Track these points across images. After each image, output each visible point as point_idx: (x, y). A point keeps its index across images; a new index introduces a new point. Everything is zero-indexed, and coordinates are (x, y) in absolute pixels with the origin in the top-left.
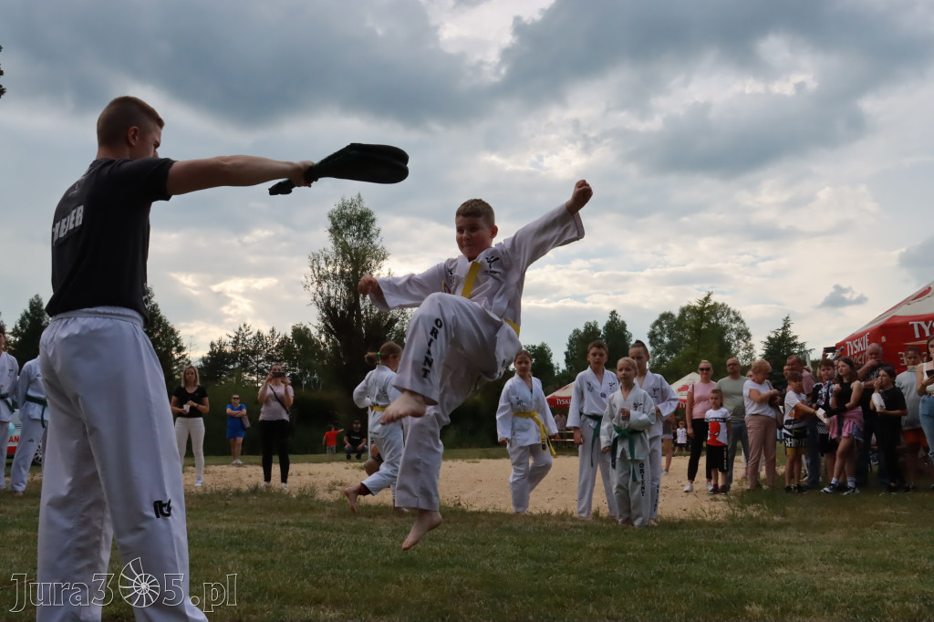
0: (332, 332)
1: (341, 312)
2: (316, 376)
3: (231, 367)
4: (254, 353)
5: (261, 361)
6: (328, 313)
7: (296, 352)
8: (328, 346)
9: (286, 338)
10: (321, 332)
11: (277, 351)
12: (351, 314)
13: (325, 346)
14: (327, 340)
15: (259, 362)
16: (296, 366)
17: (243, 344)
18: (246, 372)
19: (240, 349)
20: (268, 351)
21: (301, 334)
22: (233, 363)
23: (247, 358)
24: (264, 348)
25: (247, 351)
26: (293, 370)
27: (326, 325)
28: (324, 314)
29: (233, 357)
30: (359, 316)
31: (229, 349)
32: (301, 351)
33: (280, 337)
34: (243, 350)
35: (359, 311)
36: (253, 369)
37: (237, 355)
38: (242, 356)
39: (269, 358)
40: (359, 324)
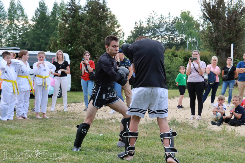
0: (207, 18)
1: (214, 6)
2: (194, 39)
3: (147, 35)
4: (159, 27)
5: (163, 31)
6: (205, 7)
7: (183, 26)
8: (205, 26)
9: (177, 18)
10: (201, 18)
11: (172, 25)
12: (219, 7)
13: (203, 26)
14: (204, 22)
15: (161, 32)
16: (183, 34)
17: (153, 22)
18: (155, 37)
19: (151, 24)
20: (167, 26)
21: (186, 16)
22: (148, 33)
23: (155, 30)
24: (165, 24)
25: (155, 26)
26: (181, 36)
27: (204, 14)
28: (202, 7)
29: (148, 30)
30: (224, 7)
31: (145, 25)
32: (186, 25)
33: (174, 17)
34: (153, 26)
35: (224, 4)
36: (158, 36)
37: (150, 28)
38: (152, 29)
39: (168, 30)
40: (224, 12)
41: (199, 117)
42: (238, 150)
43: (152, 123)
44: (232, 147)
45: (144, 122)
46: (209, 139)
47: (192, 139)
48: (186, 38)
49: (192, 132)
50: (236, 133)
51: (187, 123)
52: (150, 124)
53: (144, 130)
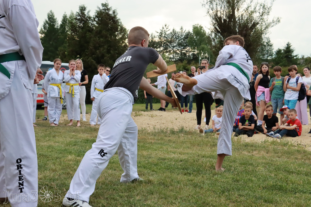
0: (218, 32)
1: (224, 20)
2: (207, 55)
3: (158, 50)
4: (171, 41)
5: (175, 46)
6: (217, 21)
7: (195, 41)
8: (216, 40)
9: (189, 32)
10: (212, 32)
11: (184, 40)
12: (230, 21)
13: (214, 40)
14: (215, 36)
15: (174, 47)
16: (195, 49)
17: (165, 36)
18: (167, 52)
19: (163, 39)
20: (179, 41)
21: (198, 31)
22: (159, 47)
23: (167, 45)
24: (177, 39)
26: (193, 51)
27: (215, 28)
28: (214, 21)
29: (159, 44)
30: (235, 22)
31: (157, 40)
32: (198, 40)
33: (186, 32)
34: (165, 40)
35: (235, 18)
36: (170, 51)
37: (162, 43)
38: (164, 43)
39: (180, 45)
40: (235, 26)
41: (207, 127)
42: (241, 153)
43: (160, 131)
44: (236, 151)
45: (152, 130)
46: (215, 144)
47: (198, 144)
48: (198, 54)
49: (200, 139)
50: (242, 140)
51: (195, 132)
52: (158, 132)
53: (152, 137)
